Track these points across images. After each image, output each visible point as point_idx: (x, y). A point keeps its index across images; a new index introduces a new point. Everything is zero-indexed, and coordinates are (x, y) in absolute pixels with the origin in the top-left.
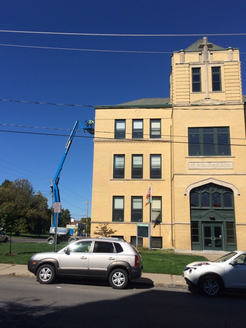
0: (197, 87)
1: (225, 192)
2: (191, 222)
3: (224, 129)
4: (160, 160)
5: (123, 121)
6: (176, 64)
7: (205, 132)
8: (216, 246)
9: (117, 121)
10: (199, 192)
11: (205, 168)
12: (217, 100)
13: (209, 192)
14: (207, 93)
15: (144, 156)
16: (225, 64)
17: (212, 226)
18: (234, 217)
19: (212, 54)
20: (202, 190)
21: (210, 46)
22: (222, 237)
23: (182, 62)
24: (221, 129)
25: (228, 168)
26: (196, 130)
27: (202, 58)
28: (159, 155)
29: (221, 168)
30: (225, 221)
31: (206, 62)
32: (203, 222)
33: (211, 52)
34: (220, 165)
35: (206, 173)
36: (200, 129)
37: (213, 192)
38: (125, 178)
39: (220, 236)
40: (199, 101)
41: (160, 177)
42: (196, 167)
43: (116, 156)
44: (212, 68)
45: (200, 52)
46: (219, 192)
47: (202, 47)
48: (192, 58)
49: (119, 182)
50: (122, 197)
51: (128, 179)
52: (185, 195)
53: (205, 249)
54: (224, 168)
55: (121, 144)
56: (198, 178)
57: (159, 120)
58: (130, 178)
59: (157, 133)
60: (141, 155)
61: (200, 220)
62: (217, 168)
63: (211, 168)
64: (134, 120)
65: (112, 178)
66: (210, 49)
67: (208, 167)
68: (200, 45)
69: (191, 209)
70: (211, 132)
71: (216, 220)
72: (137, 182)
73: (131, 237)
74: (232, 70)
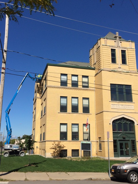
0: (114, 60)
1: (129, 122)
2: (113, 140)
3: (129, 87)
4: (88, 101)
5: (66, 75)
6: (103, 45)
7: (119, 87)
8: (126, 154)
9: (62, 74)
10: (116, 122)
11: (120, 108)
12: (125, 70)
13: (121, 122)
14: (119, 64)
15: (79, 98)
16: (128, 49)
17: (124, 142)
18: (135, 137)
19: (121, 42)
20: (118, 121)
21: (120, 38)
22: (129, 149)
23: (106, 45)
24: (127, 86)
25: (132, 109)
26: (114, 85)
27: (116, 44)
28: (88, 99)
29: (128, 109)
30: (130, 139)
31: (118, 47)
32: (119, 140)
33: (121, 41)
34: (128, 107)
35: (121, 112)
36: (116, 85)
37: (123, 123)
38: (68, 112)
39: (128, 148)
40: (115, 69)
41: (89, 112)
42: (115, 108)
43: (61, 97)
44: (122, 50)
45: (115, 41)
46: (126, 122)
47: (116, 37)
48: (111, 43)
49: (63, 114)
50: (66, 124)
51: (69, 112)
52: (110, 124)
53: (120, 157)
54: (129, 109)
55: (64, 89)
56: (117, 114)
57: (87, 77)
58: (71, 112)
59: (86, 85)
60: (77, 98)
61: (118, 139)
62: (126, 109)
63: (123, 108)
64: (73, 75)
65: (59, 112)
66: (120, 39)
67: (121, 108)
68: (115, 37)
69: (113, 133)
70: (122, 87)
71: (126, 139)
72: (75, 115)
73: (72, 150)
74: (131, 53)
